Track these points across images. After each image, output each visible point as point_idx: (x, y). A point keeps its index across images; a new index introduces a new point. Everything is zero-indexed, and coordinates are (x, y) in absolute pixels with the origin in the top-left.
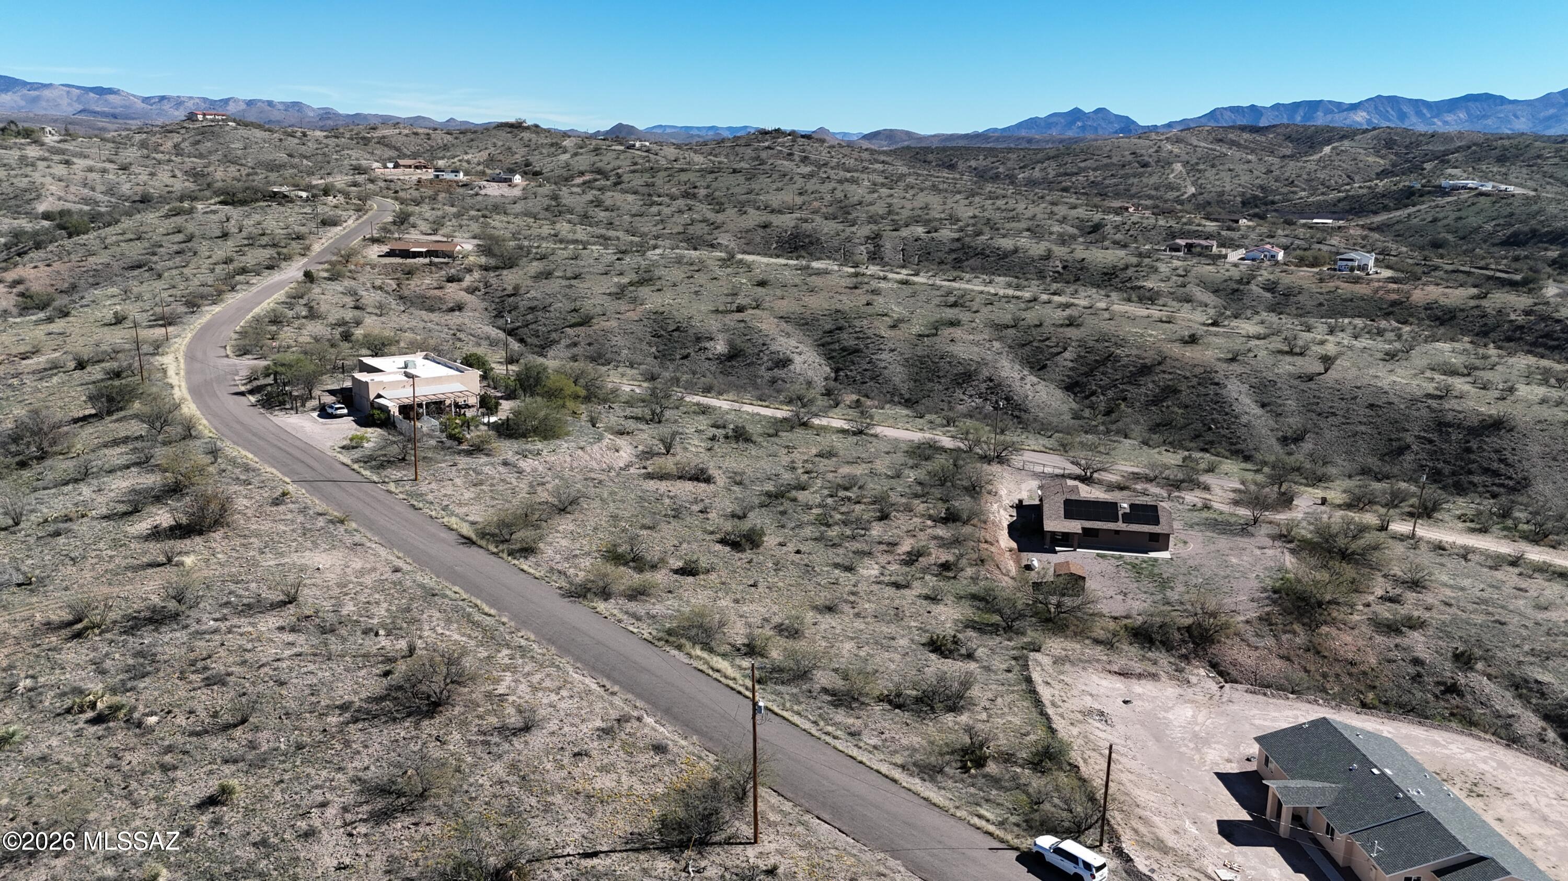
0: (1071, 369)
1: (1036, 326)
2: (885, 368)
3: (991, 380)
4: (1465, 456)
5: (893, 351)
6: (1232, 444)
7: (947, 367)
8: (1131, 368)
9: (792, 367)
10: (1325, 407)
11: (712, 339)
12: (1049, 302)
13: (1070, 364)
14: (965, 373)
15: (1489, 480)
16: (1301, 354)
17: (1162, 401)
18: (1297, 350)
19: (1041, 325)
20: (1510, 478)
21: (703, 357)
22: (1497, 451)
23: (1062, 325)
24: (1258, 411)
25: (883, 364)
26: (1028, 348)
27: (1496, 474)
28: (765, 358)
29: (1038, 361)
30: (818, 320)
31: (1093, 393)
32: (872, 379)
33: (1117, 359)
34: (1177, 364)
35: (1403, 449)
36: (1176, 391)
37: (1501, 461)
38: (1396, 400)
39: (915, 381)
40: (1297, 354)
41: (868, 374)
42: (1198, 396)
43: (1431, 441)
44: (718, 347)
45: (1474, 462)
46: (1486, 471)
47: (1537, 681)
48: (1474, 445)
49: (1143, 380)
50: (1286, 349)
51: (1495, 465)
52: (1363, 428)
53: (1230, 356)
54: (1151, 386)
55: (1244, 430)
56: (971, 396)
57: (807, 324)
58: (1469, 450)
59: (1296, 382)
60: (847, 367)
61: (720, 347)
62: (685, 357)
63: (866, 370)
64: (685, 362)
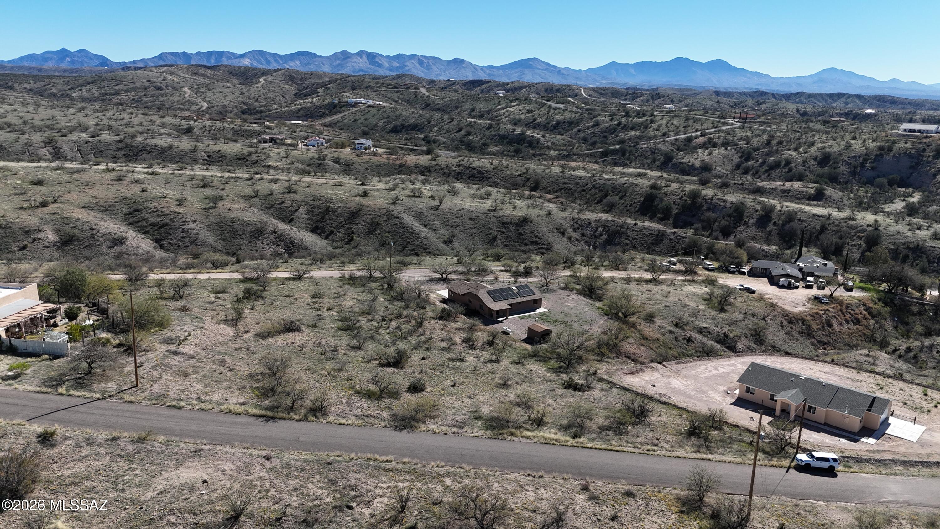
0: (308, 219)
1: (269, 195)
2: (197, 234)
3: (275, 233)
4: (521, 237)
5: (195, 221)
6: (424, 249)
7: (241, 227)
8: (346, 215)
9: (128, 243)
10: (451, 222)
11: (40, 231)
12: (262, 179)
13: (307, 217)
14: (257, 230)
15: (536, 247)
16: (419, 196)
17: (374, 231)
18: (417, 194)
19: (272, 194)
20: (543, 244)
21: (41, 247)
22: (532, 233)
23: (284, 193)
24: (425, 229)
25: (195, 232)
26: (273, 210)
27: (537, 243)
28: (102, 240)
29: (286, 217)
30: (114, 206)
31: (332, 232)
32: (191, 243)
33: (334, 211)
34: (368, 209)
35: (495, 238)
36: (378, 224)
37: (536, 237)
38: (479, 214)
39: (224, 240)
40: (417, 197)
41: (187, 240)
42: (391, 225)
43: (504, 233)
44: (50, 237)
45: (526, 239)
46: (532, 243)
48: (521, 231)
49: (357, 221)
50: (412, 194)
51: (535, 239)
52: (473, 231)
53: (391, 201)
54: (363, 223)
55: (426, 240)
56: (268, 244)
57: (107, 210)
58: (520, 234)
59: (432, 211)
60: (165, 239)
61: (51, 237)
62: (24, 248)
63: (183, 237)
64: (25, 252)
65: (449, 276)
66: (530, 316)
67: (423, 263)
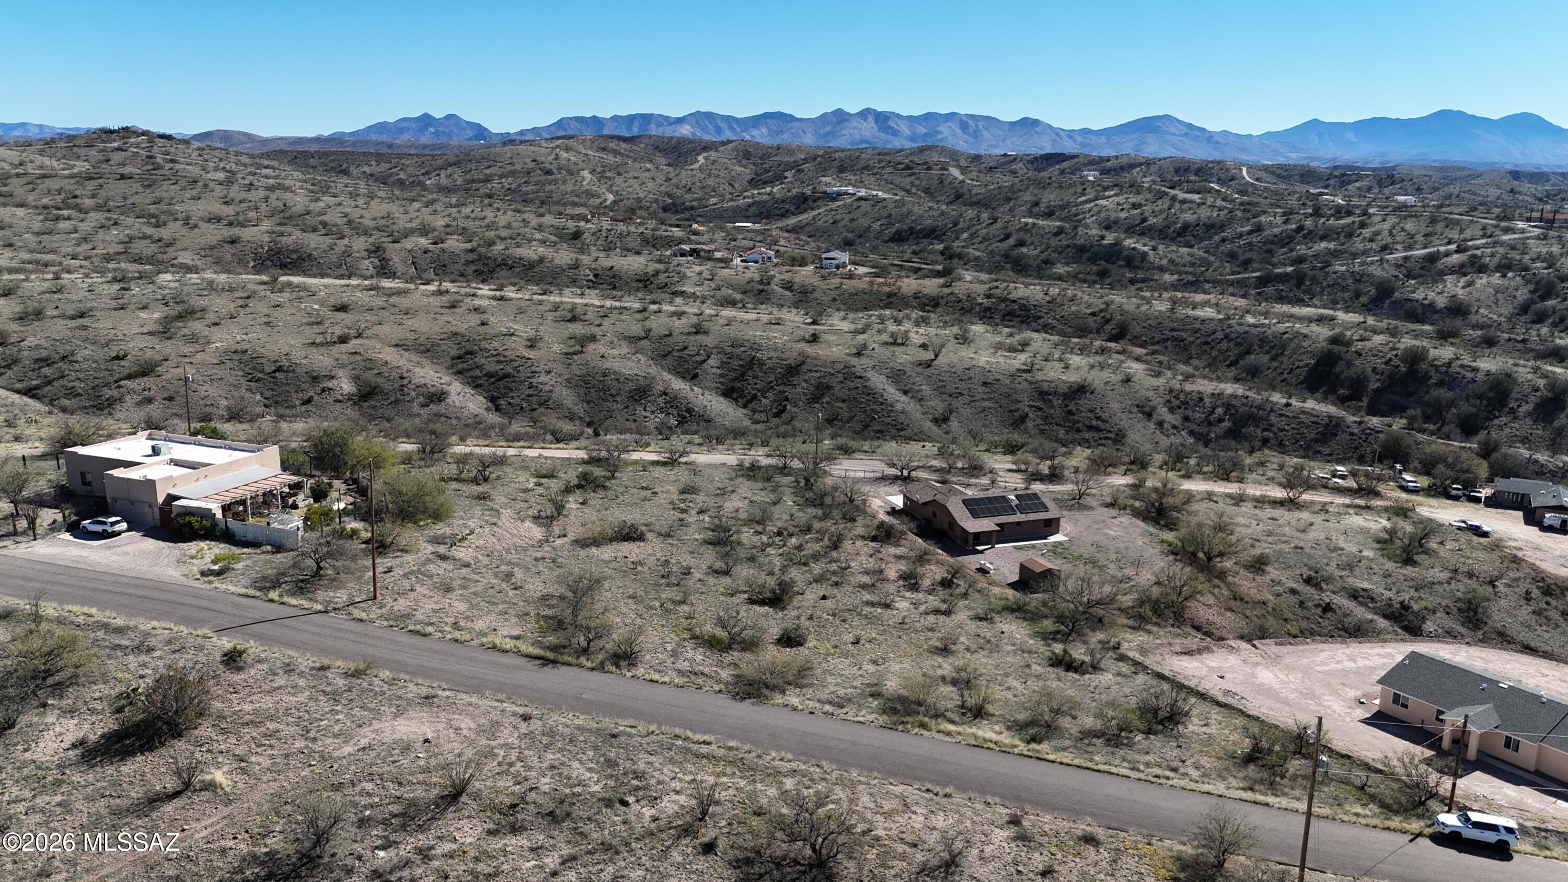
0: (721, 376)
1: (666, 336)
2: (551, 391)
3: (666, 394)
4: (1071, 418)
5: (549, 372)
6: (899, 430)
7: (615, 383)
8: (779, 370)
9: (449, 401)
10: (951, 388)
11: (333, 378)
12: (660, 311)
13: (719, 372)
14: (639, 389)
15: (1096, 435)
16: (903, 344)
17: (821, 398)
18: (900, 341)
19: (670, 335)
20: (1110, 431)
21: (331, 400)
22: (1091, 411)
23: (688, 334)
24: (904, 398)
25: (547, 388)
26: (670, 358)
27: (1098, 429)
28: (413, 394)
29: (687, 370)
30: (439, 345)
31: (755, 397)
32: (541, 405)
33: (761, 363)
34: (816, 362)
35: (1023, 418)
36: (829, 388)
37: (1098, 418)
38: (1000, 377)
39: (588, 402)
40: (899, 345)
41: (534, 399)
42: (849, 390)
43: (1040, 409)
44: (345, 386)
45: (1079, 422)
46: (1090, 428)
47: (1363, 590)
48: (1072, 407)
49: (795, 380)
50: (891, 340)
51: (1095, 423)
52: (986, 404)
53: (854, 351)
54: (804, 385)
55: (903, 416)
56: (653, 412)
57: (428, 350)
58: (1070, 413)
59: (919, 369)
60: (504, 396)
61: (346, 386)
62: (309, 401)
63: (529, 396)
64: (309, 407)
65: (914, 474)
66: (1034, 547)
67: (878, 450)
